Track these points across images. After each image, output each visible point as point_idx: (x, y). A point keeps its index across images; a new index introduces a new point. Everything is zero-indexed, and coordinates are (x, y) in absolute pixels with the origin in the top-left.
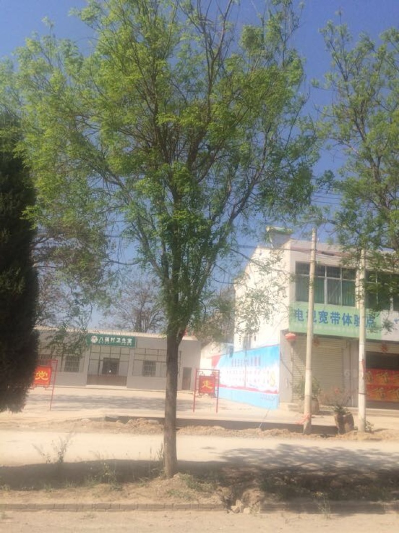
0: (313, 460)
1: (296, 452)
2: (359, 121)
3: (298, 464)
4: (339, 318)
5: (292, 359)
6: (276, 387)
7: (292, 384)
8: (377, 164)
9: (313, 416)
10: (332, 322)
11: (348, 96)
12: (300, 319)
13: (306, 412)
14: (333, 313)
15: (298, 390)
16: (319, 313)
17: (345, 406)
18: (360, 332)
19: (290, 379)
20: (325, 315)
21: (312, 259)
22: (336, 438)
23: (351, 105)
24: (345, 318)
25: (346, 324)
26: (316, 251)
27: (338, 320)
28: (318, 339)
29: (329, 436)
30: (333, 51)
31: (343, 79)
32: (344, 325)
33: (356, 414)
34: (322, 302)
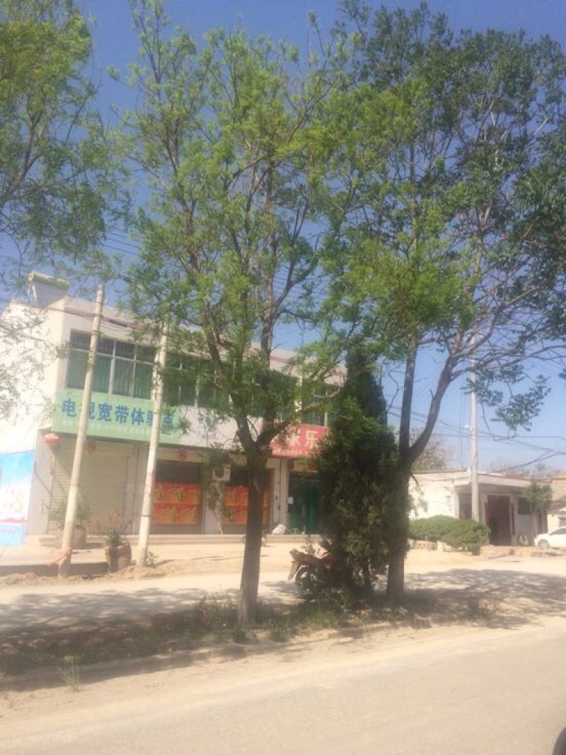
0: (67, 612)
1: (45, 605)
2: (171, 143)
3: (42, 620)
4: (127, 414)
5: (53, 472)
6: (24, 513)
7: (49, 508)
8: (190, 209)
9: (74, 551)
10: (117, 420)
11: (160, 104)
12: (71, 413)
13: (65, 547)
14: (119, 408)
15: (57, 515)
16: (100, 405)
17: (122, 534)
18: (151, 434)
19: (47, 500)
20: (108, 410)
21: (95, 328)
22: (103, 579)
23: (163, 119)
24: (136, 415)
25: (136, 423)
26: (101, 317)
27: (125, 417)
28: (93, 443)
29: (95, 577)
30: (143, 34)
31: (155, 80)
32: (133, 423)
33: (137, 544)
34: (105, 391)
